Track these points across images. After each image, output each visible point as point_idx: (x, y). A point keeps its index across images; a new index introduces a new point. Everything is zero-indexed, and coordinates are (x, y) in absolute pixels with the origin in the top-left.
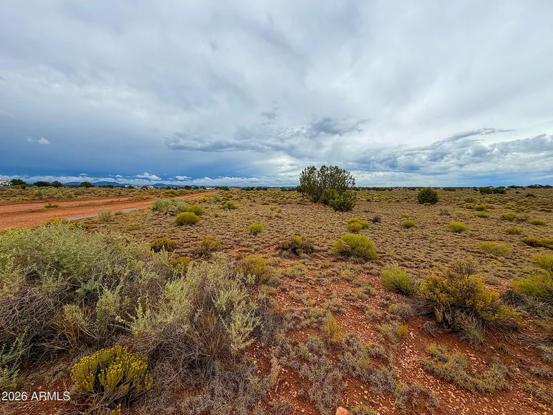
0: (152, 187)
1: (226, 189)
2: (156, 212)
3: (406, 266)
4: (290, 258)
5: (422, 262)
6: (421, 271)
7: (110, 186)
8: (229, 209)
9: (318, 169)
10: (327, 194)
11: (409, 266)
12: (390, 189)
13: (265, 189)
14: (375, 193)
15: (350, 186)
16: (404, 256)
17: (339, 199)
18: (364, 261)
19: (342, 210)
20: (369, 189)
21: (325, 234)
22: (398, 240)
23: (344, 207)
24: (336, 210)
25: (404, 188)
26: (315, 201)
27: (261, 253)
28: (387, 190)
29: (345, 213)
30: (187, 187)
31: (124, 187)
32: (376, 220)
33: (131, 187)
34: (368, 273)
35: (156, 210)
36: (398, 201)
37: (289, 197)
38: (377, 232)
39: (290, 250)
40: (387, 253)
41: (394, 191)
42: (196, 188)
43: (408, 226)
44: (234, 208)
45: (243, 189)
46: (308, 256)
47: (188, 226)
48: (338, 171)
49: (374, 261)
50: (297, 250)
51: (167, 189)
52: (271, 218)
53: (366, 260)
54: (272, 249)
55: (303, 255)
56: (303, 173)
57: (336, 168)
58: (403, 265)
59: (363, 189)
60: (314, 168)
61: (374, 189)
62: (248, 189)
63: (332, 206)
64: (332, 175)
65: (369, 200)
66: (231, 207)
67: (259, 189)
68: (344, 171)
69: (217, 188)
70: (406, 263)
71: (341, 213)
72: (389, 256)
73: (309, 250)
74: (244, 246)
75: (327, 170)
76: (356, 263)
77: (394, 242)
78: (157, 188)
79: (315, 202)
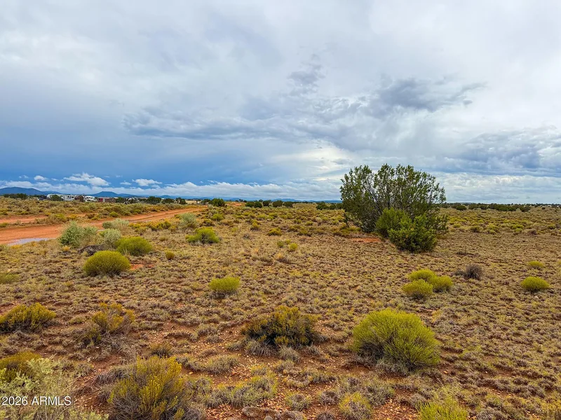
0: (93, 199)
1: (219, 203)
2: (66, 247)
3: (496, 387)
4: (260, 355)
5: (535, 376)
6: (523, 401)
7: (22, 195)
8: (203, 242)
9: (375, 172)
10: (388, 219)
11: (501, 386)
12: (525, 208)
13: (289, 204)
14: (494, 215)
15: (436, 202)
16: (498, 361)
17: (407, 228)
18: (405, 371)
19: (412, 250)
20: (483, 207)
21: (356, 302)
22: (501, 320)
23: (415, 245)
24: (401, 249)
25: (554, 206)
26: (368, 230)
27: (209, 340)
28: (518, 211)
29: (418, 257)
30: (152, 200)
31: (45, 198)
32: (472, 274)
33: (56, 198)
34: (403, 403)
35: (68, 243)
36: (533, 233)
37: (325, 221)
38: (465, 299)
39: (264, 337)
40: (466, 353)
41: (533, 211)
42: (169, 200)
43: (533, 290)
44: (211, 243)
45: (250, 204)
46: (296, 354)
47: (106, 278)
48: (412, 174)
49: (428, 371)
50: (277, 340)
51: (117, 201)
52: (269, 263)
53: (412, 368)
54: (236, 332)
55: (286, 350)
56: (347, 178)
57: (410, 169)
58: (488, 384)
59: (473, 206)
60: (367, 170)
61: (493, 207)
62: (257, 205)
63: (394, 241)
64: (401, 183)
65: (475, 230)
66: (206, 240)
67: (278, 204)
68: (425, 176)
69: (206, 201)
70: (497, 379)
71: (409, 257)
72: (467, 359)
73: (305, 340)
74: (184, 324)
75: (392, 173)
76: (388, 374)
77: (491, 325)
78: (100, 200)
79: (368, 232)
